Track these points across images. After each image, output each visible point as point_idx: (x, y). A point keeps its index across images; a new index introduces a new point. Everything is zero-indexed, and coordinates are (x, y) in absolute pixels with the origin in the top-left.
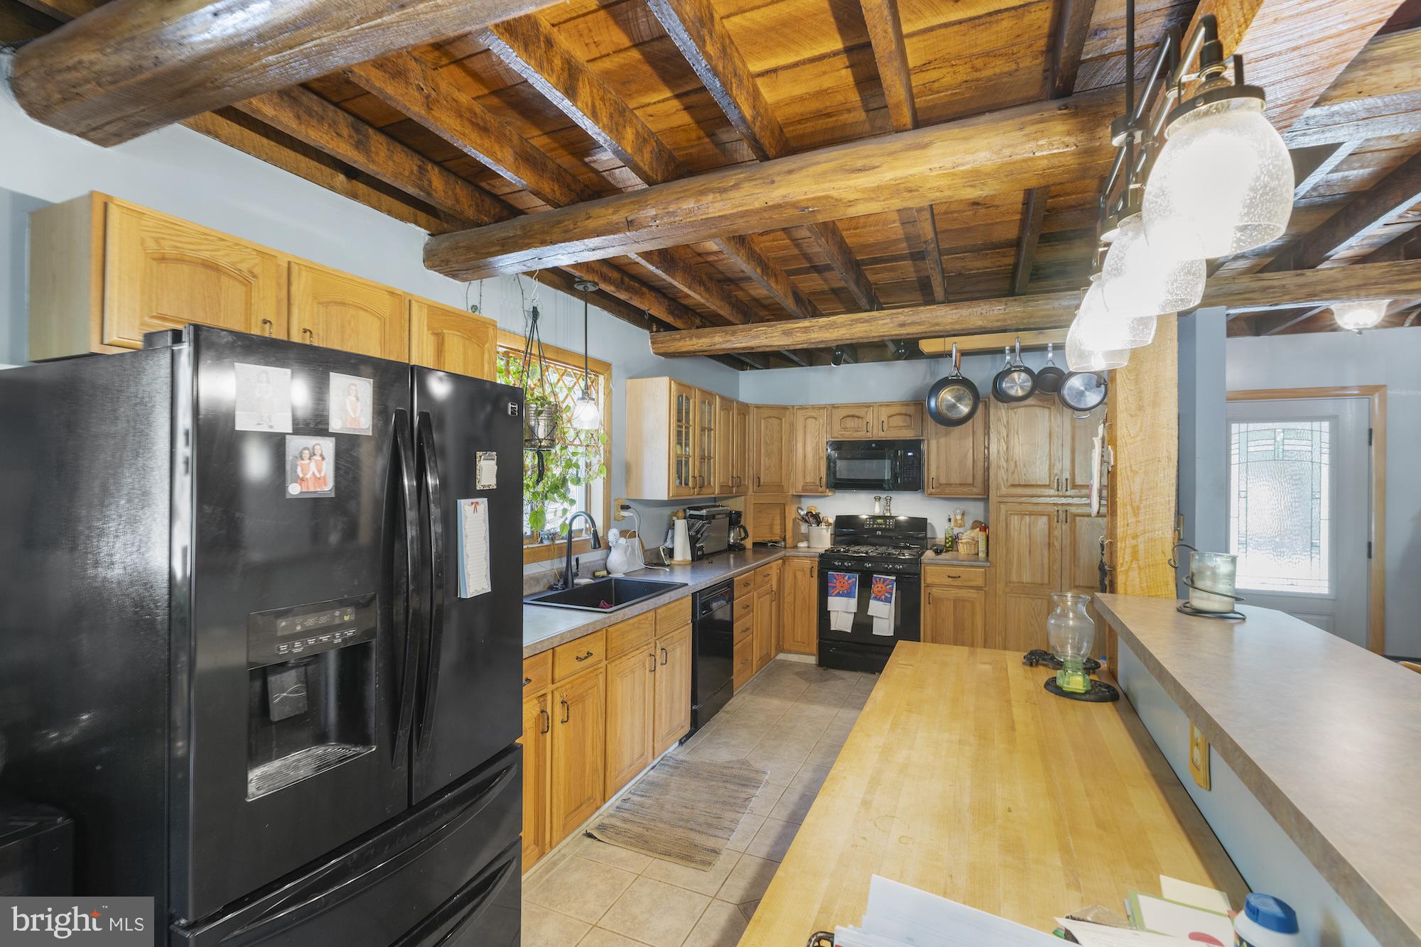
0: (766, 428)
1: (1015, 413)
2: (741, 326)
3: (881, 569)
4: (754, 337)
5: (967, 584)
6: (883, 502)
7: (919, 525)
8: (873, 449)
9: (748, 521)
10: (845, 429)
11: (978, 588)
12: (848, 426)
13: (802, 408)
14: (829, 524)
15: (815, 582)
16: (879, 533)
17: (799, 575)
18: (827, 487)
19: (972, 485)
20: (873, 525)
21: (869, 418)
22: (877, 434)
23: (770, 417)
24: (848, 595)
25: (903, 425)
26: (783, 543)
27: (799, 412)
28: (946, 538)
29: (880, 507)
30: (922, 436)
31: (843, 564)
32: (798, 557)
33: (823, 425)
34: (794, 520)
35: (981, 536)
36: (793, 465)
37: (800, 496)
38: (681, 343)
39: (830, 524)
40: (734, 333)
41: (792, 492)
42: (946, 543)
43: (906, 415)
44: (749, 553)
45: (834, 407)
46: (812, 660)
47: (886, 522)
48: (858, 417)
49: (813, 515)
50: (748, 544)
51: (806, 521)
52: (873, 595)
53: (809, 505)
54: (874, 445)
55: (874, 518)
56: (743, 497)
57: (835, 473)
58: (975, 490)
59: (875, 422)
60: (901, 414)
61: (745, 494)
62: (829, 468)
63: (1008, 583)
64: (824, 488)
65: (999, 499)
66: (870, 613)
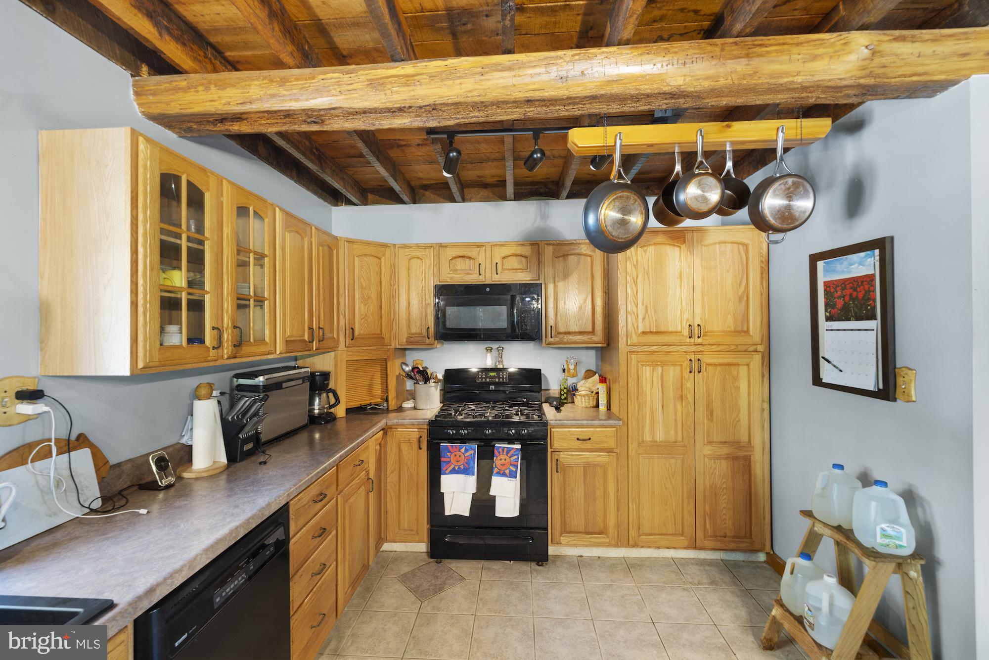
0: (361, 268)
1: (645, 251)
2: (296, 71)
3: (504, 436)
4: (319, 92)
5: (598, 446)
6: (495, 352)
7: (533, 377)
8: (488, 293)
9: (338, 383)
10: (455, 271)
11: (609, 451)
12: (458, 268)
13: (405, 247)
14: (437, 381)
15: (424, 454)
16: (492, 387)
17: (405, 447)
18: (436, 339)
19: (593, 332)
20: (486, 378)
21: (481, 259)
22: (489, 277)
23: (366, 255)
24: (466, 471)
25: (519, 267)
26: (385, 405)
27: (401, 251)
28: (561, 390)
29: (492, 359)
30: (539, 280)
31: (458, 432)
32: (403, 425)
33: (430, 267)
34: (398, 377)
35: (602, 388)
36: (395, 314)
37: (405, 349)
38: (190, 97)
39: (439, 381)
40: (283, 82)
41: (395, 344)
42: (561, 395)
43: (521, 256)
44: (341, 425)
45: (441, 246)
46: (422, 547)
47: (499, 375)
48: (469, 258)
49: (419, 372)
50: (340, 411)
51: (411, 378)
52: (496, 470)
53: (414, 358)
54: (488, 289)
55: (486, 370)
56: (333, 354)
57: (444, 323)
58: (595, 338)
59: (487, 265)
60: (516, 255)
61: (334, 349)
62: (437, 317)
63: (641, 444)
64: (432, 339)
65: (629, 349)
66: (492, 493)
